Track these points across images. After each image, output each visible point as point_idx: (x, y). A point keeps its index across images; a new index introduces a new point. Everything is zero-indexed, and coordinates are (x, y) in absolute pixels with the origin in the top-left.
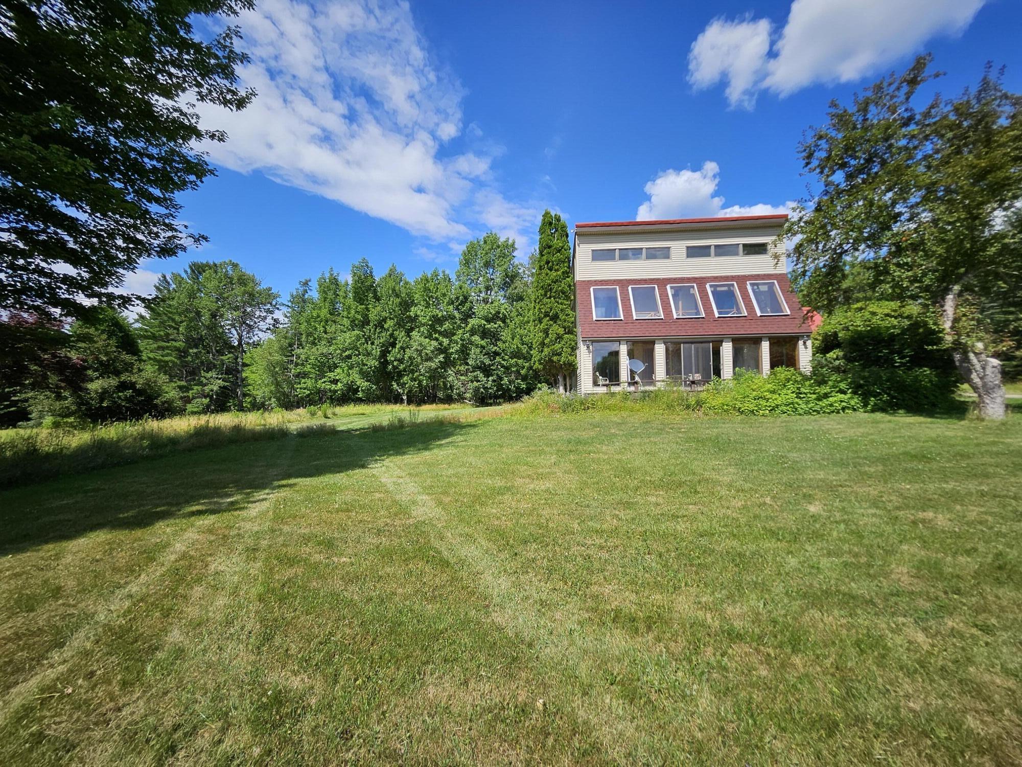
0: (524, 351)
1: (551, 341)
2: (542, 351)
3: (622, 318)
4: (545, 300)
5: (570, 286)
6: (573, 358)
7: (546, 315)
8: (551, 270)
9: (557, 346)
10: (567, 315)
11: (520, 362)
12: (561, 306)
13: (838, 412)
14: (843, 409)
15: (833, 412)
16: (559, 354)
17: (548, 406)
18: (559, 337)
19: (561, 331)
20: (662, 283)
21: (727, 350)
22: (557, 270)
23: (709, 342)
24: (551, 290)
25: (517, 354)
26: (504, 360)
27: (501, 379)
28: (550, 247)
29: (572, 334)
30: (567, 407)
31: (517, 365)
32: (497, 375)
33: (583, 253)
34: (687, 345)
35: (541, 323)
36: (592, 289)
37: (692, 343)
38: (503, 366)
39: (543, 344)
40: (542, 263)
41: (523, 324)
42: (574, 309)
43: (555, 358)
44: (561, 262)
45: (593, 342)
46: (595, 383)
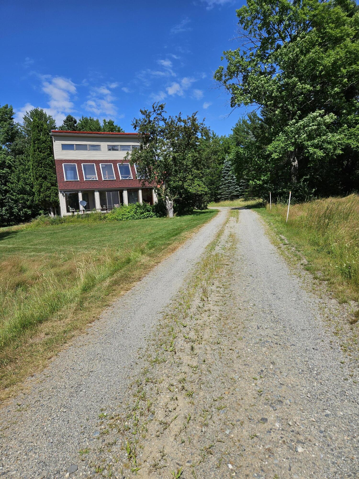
0: (28, 189)
1: (44, 190)
2: (40, 195)
3: (79, 180)
4: (39, 168)
5: (52, 161)
6: (57, 198)
7: (40, 176)
8: (40, 152)
9: (48, 192)
10: (52, 177)
11: (25, 197)
12: (48, 172)
13: (146, 218)
14: (148, 217)
15: (145, 218)
16: (49, 197)
17: (44, 223)
18: (49, 188)
19: (49, 185)
20: (97, 162)
21: (125, 194)
22: (44, 153)
23: (118, 191)
24: (41, 163)
25: (23, 191)
26: (13, 196)
27: (11, 208)
28: (39, 140)
29: (55, 186)
30: (53, 222)
31: (23, 198)
32: (9, 206)
33: (57, 145)
34: (109, 192)
35: (37, 180)
36: (63, 164)
37: (111, 191)
38: (12, 200)
39: (39, 191)
40: (35, 148)
41: (25, 171)
42: (55, 173)
43: (47, 199)
44: (45, 148)
45: (65, 192)
46: (68, 211)
